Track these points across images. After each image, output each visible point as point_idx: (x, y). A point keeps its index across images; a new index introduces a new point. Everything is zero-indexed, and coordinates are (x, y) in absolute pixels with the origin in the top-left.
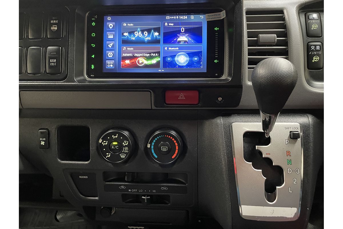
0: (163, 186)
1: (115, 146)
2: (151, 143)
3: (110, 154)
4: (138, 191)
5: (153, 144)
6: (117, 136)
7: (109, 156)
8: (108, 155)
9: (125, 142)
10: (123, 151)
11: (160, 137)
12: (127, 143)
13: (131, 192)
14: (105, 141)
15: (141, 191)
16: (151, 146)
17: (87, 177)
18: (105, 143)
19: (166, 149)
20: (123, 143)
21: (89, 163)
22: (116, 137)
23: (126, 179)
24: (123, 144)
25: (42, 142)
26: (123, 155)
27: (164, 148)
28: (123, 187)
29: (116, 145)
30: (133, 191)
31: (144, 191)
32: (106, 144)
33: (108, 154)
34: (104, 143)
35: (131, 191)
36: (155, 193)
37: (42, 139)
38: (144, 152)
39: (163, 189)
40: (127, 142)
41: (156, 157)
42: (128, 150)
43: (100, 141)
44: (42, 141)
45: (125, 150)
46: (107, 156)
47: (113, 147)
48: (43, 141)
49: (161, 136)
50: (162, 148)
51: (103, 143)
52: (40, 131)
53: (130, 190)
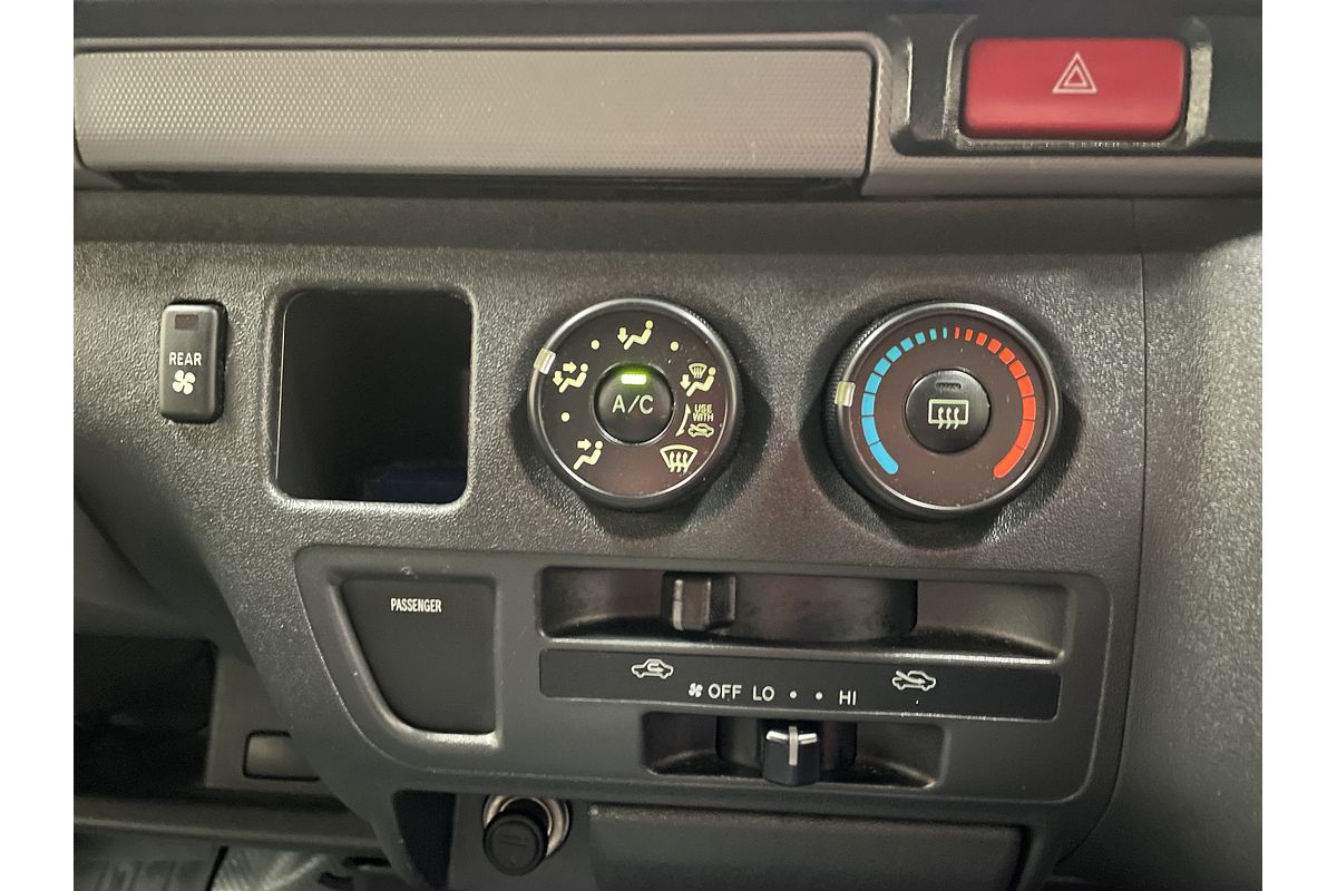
0: (907, 666)
1: (630, 394)
2: (859, 379)
3: (599, 445)
4: (745, 698)
5: (873, 383)
6: (647, 334)
7: (593, 460)
8: (589, 453)
9: (698, 374)
10: (681, 431)
11: (920, 338)
12: (710, 380)
13: (705, 697)
14: (570, 367)
15: (768, 693)
16: (858, 399)
17: (434, 606)
18: (575, 376)
19: (961, 417)
20: (686, 377)
21: (459, 515)
22: (643, 339)
23: (677, 618)
24: (685, 382)
25: (179, 375)
26: (682, 452)
27: (945, 407)
28: (654, 667)
29: (640, 391)
30: (715, 691)
31: (783, 698)
32: (579, 382)
33: (584, 444)
34: (565, 375)
35: (705, 692)
36: (851, 707)
37: (184, 357)
38: (799, 445)
39: (902, 682)
40: (706, 375)
41: (891, 466)
42: (709, 423)
43: (545, 361)
44: (180, 368)
45: (696, 423)
46: (583, 458)
47: (619, 404)
48: (188, 369)
49: (927, 336)
50: (936, 407)
51: (557, 379)
52: (171, 313)
53: (695, 690)
